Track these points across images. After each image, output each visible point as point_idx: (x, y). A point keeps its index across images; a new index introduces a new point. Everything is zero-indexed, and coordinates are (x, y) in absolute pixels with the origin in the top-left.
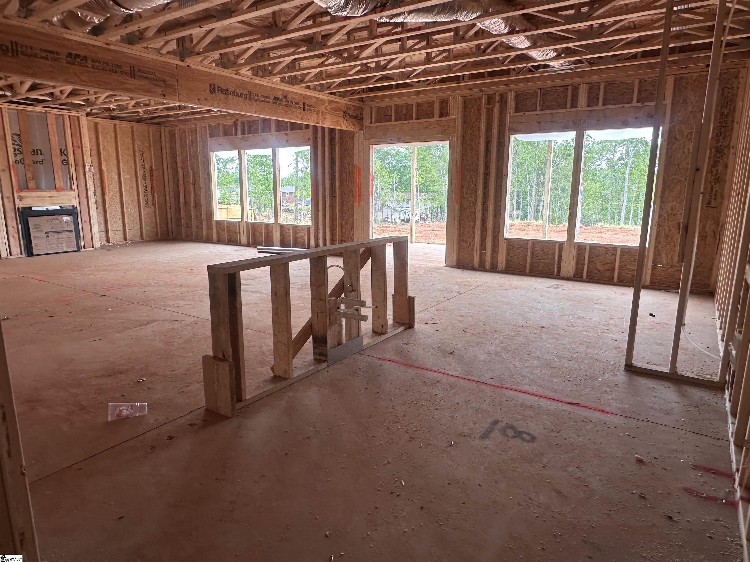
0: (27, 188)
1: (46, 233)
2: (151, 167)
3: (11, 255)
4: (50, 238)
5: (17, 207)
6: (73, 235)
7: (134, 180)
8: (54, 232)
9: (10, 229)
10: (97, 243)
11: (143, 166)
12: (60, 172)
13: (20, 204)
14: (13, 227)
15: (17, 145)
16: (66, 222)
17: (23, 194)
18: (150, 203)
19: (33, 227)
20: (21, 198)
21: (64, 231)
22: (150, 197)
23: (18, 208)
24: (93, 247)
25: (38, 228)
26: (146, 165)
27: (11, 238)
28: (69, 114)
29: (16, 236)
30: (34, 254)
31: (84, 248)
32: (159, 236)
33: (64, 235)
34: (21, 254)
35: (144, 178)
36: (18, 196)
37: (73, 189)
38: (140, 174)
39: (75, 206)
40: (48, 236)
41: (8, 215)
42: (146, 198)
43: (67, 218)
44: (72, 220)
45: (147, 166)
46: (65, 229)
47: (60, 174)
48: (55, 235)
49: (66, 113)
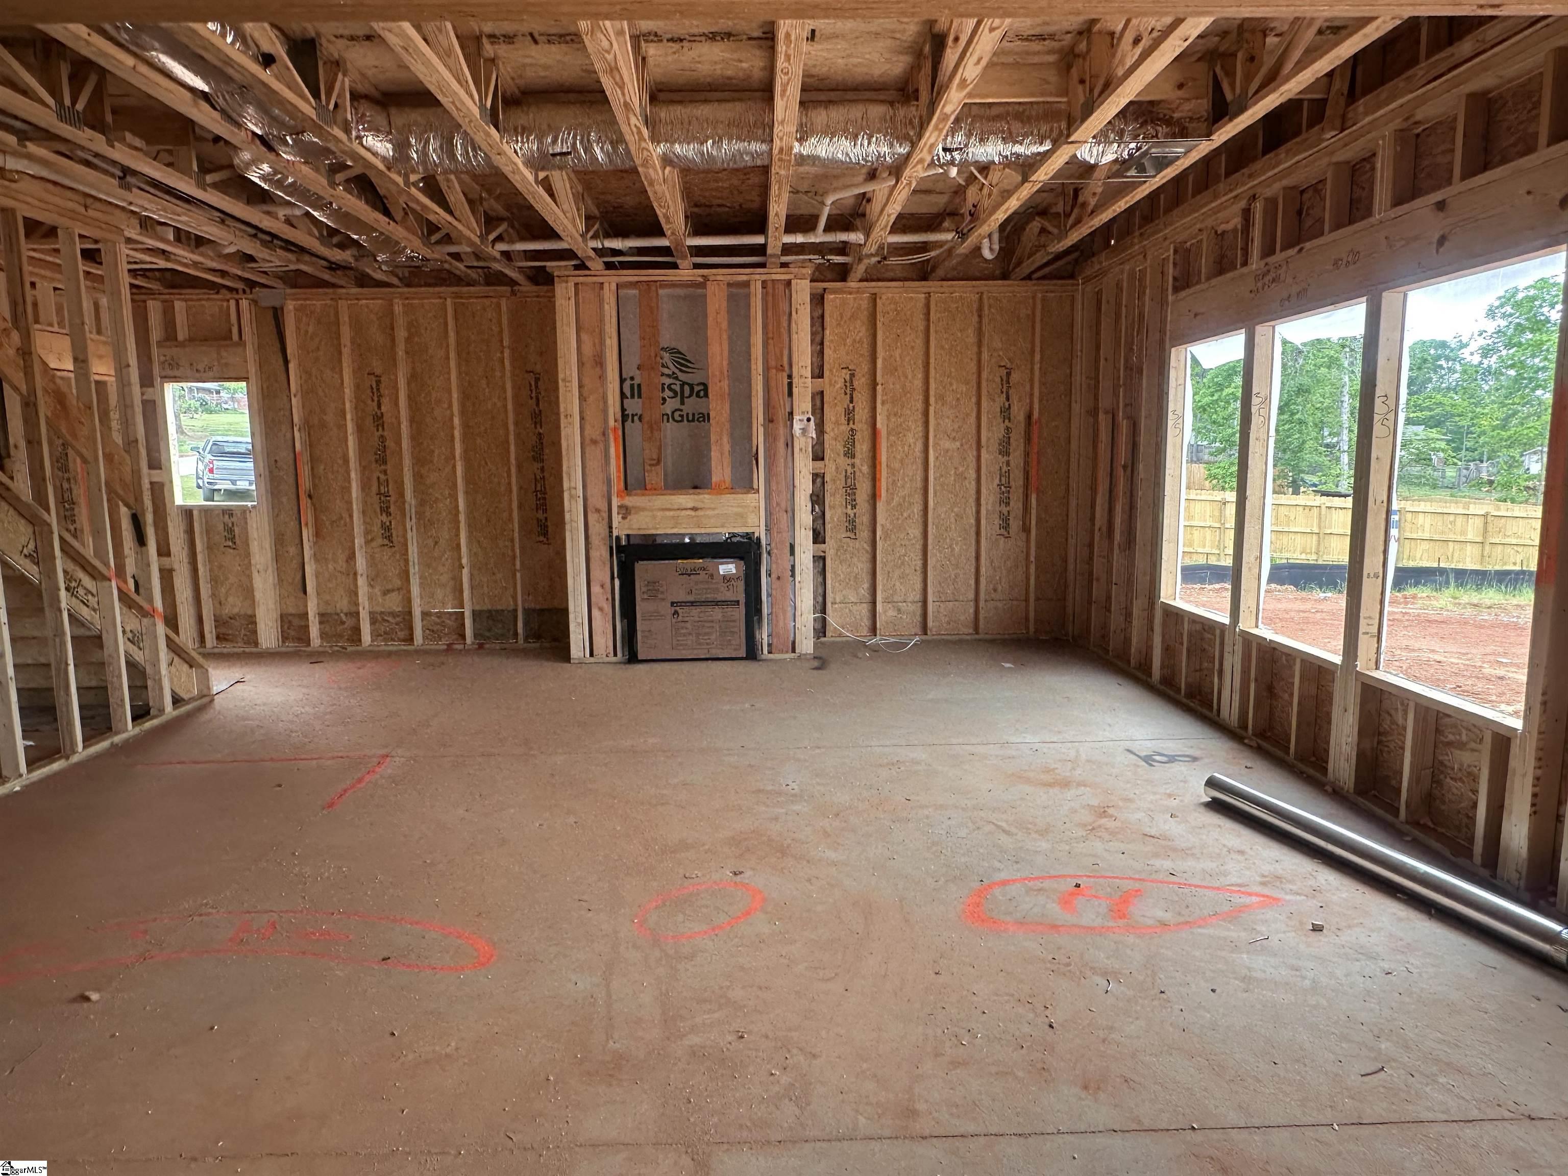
0: (643, 487)
1: (672, 604)
2: (1029, 417)
3: (592, 655)
4: (680, 618)
5: (615, 533)
6: (739, 613)
7: (971, 456)
8: (692, 604)
9: (596, 589)
10: (805, 641)
11: (1006, 413)
12: (725, 439)
13: (621, 528)
14: (602, 586)
15: (668, 376)
16: (727, 579)
17: (629, 501)
18: (1015, 525)
19: (644, 589)
20: (626, 511)
21: (717, 603)
22: (1016, 505)
23: (618, 538)
24: (794, 651)
25: (654, 592)
26: (1015, 408)
27: (595, 613)
28: (764, 277)
29: (608, 608)
30: (640, 658)
31: (770, 652)
32: (1032, 629)
33: (717, 613)
34: (615, 655)
35: (1005, 450)
36: (620, 507)
37: (755, 486)
38: (992, 434)
39: (756, 535)
40: (676, 613)
41: (594, 554)
42: (1005, 510)
43: (728, 568)
44: (742, 574)
45: (1018, 413)
46: (720, 597)
47: (727, 447)
48: (695, 612)
49: (757, 277)
